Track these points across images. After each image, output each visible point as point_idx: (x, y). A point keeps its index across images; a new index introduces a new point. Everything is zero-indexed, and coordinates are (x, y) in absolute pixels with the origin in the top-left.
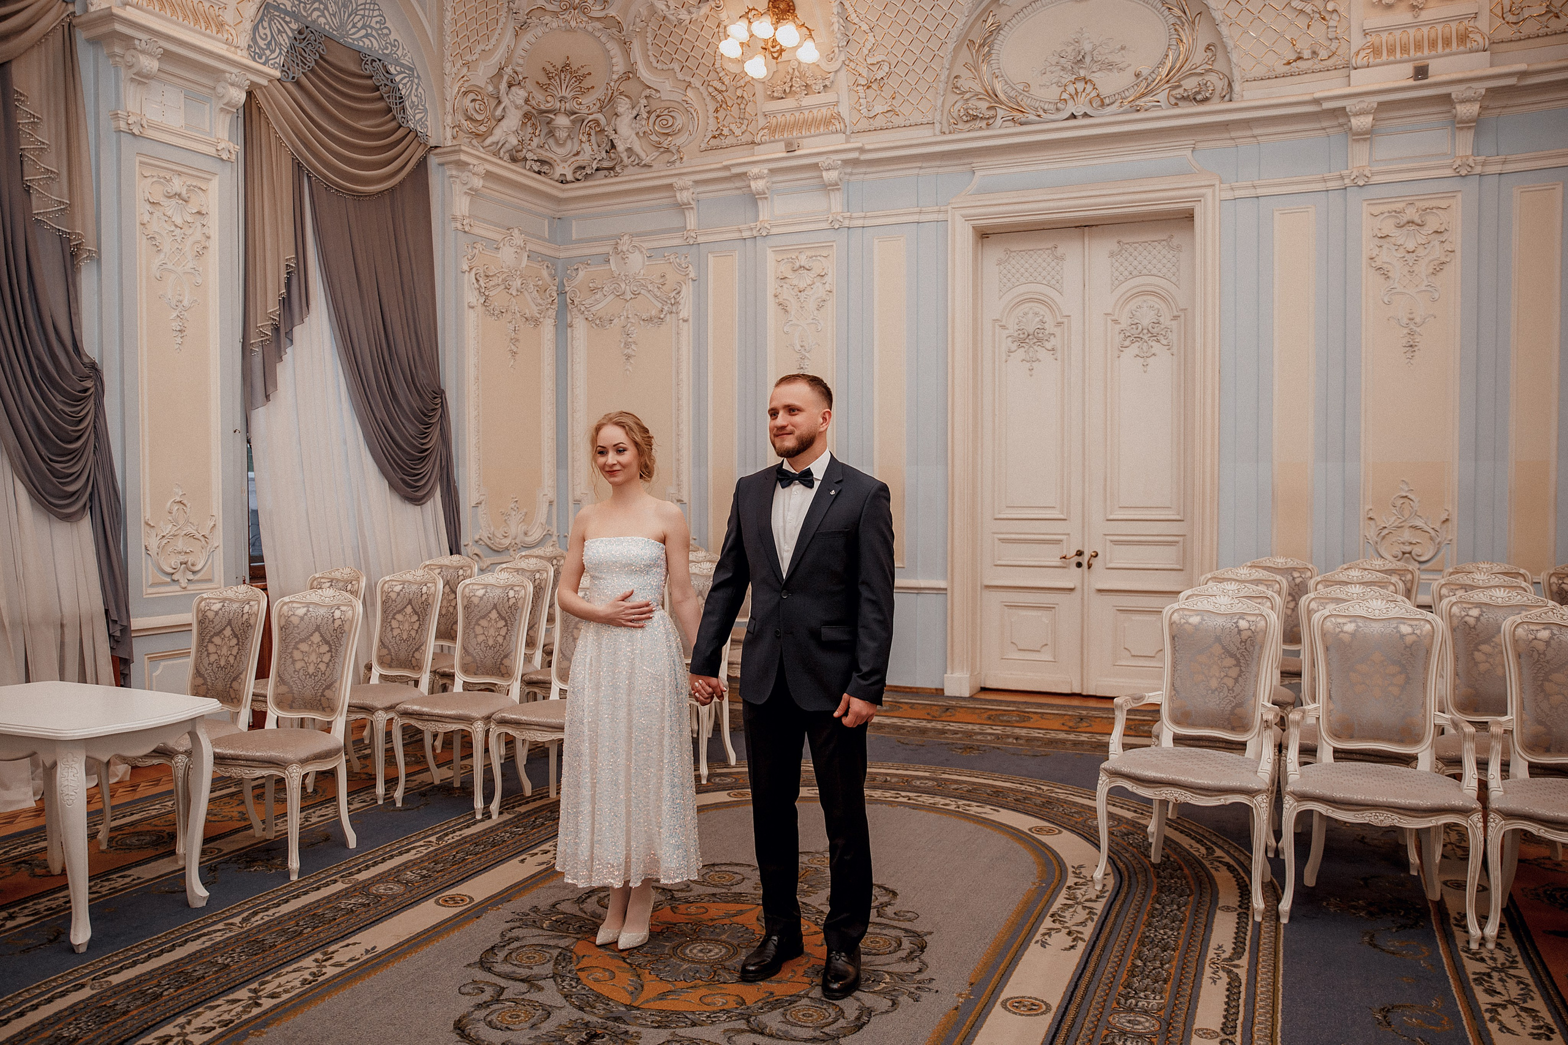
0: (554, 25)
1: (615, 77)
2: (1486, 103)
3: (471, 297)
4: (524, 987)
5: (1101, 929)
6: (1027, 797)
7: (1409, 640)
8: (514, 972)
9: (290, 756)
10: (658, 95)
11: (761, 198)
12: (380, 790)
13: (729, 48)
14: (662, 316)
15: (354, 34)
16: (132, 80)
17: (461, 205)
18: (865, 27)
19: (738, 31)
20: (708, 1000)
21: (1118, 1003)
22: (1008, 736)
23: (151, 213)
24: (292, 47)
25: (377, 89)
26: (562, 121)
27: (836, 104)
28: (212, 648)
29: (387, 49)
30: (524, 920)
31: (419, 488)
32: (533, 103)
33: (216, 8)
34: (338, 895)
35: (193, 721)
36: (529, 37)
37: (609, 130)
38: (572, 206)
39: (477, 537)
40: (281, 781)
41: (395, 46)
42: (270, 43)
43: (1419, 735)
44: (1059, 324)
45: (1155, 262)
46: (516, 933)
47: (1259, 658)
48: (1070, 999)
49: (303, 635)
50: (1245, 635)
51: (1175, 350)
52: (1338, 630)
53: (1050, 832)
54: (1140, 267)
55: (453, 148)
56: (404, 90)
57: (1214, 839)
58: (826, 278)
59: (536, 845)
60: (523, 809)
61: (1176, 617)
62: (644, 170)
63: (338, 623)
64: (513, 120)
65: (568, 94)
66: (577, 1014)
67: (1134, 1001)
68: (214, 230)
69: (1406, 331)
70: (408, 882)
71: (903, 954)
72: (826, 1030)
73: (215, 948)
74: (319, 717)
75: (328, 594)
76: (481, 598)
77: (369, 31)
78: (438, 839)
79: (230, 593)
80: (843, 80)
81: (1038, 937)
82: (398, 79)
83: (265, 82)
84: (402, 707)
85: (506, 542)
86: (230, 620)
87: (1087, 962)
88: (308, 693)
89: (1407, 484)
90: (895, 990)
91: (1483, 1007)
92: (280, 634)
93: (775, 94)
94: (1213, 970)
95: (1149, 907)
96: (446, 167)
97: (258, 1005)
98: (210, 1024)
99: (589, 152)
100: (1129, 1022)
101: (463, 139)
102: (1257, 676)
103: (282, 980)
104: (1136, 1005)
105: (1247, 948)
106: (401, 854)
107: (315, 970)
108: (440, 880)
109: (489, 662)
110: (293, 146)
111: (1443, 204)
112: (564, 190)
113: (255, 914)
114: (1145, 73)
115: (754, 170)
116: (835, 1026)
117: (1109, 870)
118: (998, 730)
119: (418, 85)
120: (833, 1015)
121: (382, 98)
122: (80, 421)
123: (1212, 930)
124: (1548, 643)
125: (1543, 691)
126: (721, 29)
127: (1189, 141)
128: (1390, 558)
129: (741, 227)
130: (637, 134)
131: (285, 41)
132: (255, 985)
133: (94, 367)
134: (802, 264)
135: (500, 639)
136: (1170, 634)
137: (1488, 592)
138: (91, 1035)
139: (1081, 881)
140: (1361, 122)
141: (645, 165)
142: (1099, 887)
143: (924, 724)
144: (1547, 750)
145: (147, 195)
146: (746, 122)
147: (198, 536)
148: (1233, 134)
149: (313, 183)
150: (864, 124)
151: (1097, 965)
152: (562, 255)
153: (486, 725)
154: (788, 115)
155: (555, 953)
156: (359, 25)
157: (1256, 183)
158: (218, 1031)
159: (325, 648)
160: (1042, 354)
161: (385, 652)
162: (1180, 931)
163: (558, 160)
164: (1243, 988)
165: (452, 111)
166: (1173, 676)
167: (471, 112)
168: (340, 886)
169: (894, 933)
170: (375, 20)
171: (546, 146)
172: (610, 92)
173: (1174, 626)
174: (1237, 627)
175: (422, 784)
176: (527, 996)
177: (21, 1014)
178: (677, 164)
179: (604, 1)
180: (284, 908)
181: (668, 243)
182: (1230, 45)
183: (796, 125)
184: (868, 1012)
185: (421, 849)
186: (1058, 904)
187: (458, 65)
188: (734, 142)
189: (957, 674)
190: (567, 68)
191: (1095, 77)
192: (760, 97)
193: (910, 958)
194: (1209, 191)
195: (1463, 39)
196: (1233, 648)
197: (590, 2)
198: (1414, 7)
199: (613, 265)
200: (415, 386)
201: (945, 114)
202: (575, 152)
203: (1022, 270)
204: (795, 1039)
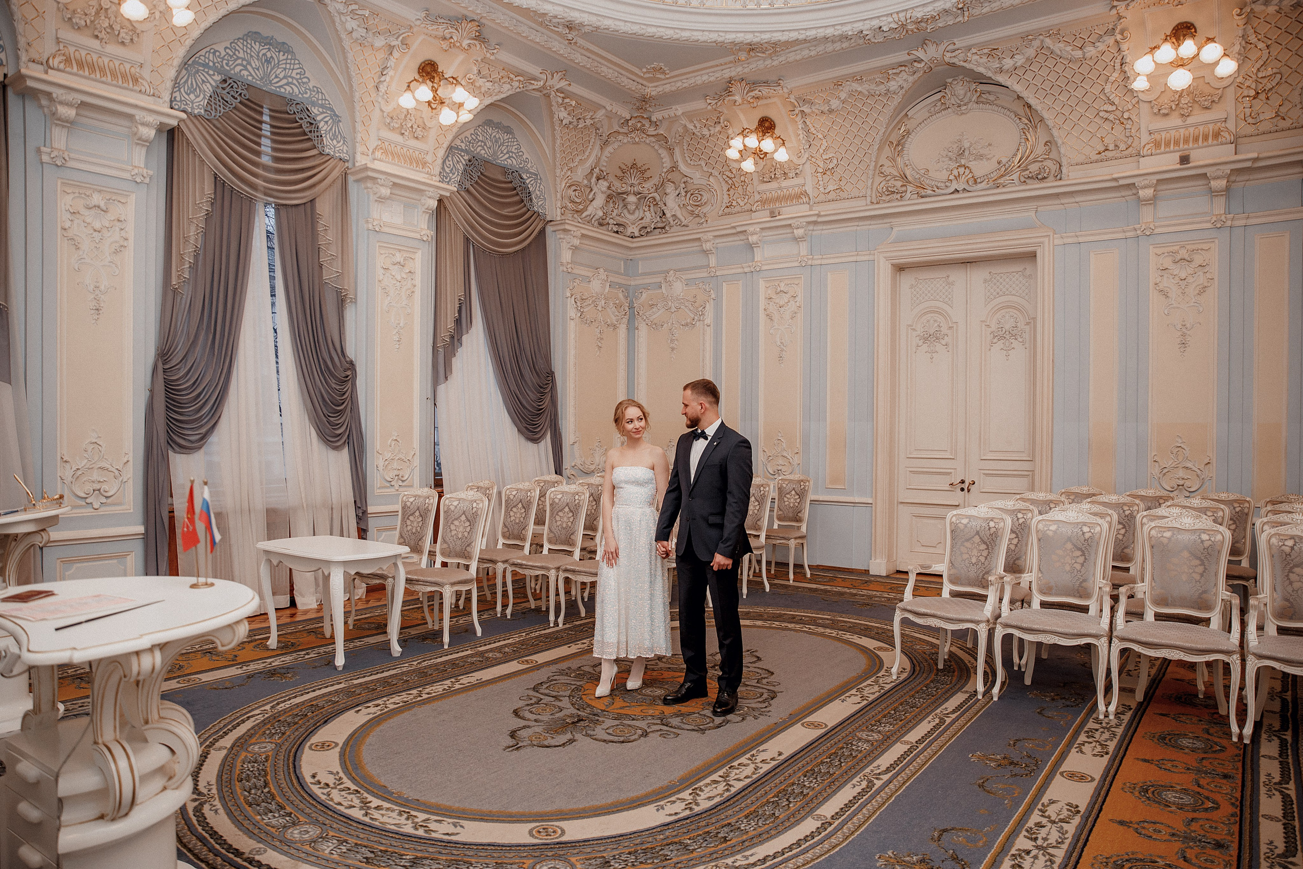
0: (625, 141)
1: (665, 170)
2: (1231, 179)
3: (572, 313)
4: (553, 699)
5: (882, 697)
7: (1087, 535)
8: (549, 693)
9: (445, 581)
10: (692, 181)
11: (755, 247)
12: (499, 608)
13: (732, 154)
14: (694, 323)
15: (501, 157)
16: (376, 201)
17: (566, 256)
18: (820, 136)
19: (737, 143)
20: (645, 711)
21: (867, 728)
23: (384, 275)
24: (465, 170)
25: (515, 189)
26: (632, 199)
27: (804, 185)
28: (408, 523)
29: (521, 164)
30: (562, 673)
31: (536, 433)
32: (613, 188)
33: (422, 154)
34: (467, 656)
35: (396, 556)
36: (610, 149)
37: (661, 204)
38: (638, 252)
39: (573, 465)
40: (441, 594)
41: (526, 162)
42: (452, 169)
43: (1088, 594)
44: (951, 328)
45: (1014, 286)
46: (555, 677)
47: (1000, 544)
48: (841, 724)
49: (456, 516)
51: (1026, 345)
52: (1046, 529)
53: (883, 650)
54: (1004, 289)
55: (561, 221)
56: (532, 188)
58: (797, 299)
60: (579, 623)
61: (954, 519)
63: (474, 510)
64: (600, 201)
65: (636, 182)
66: (576, 711)
67: (876, 728)
68: (418, 281)
69: (1180, 333)
70: (504, 653)
71: (760, 700)
72: (701, 727)
73: (403, 674)
74: (462, 561)
75: (471, 494)
76: (560, 500)
77: (511, 155)
78: (526, 635)
79: (419, 492)
80: (808, 169)
81: (843, 697)
82: (527, 182)
83: (448, 194)
84: (511, 561)
85: (593, 467)
86: (419, 508)
87: (861, 710)
88: (458, 549)
89: (1184, 438)
90: (747, 714)
91: (1078, 743)
92: (444, 515)
93: (765, 180)
94: (932, 719)
95: (919, 689)
96: (557, 233)
97: (422, 697)
98: (398, 701)
99: (649, 217)
100: (867, 736)
101: (567, 216)
102: (997, 555)
103: (434, 688)
105: (962, 710)
107: (451, 685)
108: (523, 653)
109: (563, 537)
110: (464, 228)
111: (1205, 246)
112: (633, 242)
113: (425, 661)
114: (1004, 160)
115: (751, 229)
117: (908, 669)
119: (540, 183)
120: (708, 721)
121: (518, 194)
122: (344, 394)
123: (948, 701)
125: (1166, 568)
126: (727, 140)
127: (1033, 205)
128: (1169, 489)
129: (744, 265)
130: (679, 206)
131: (461, 167)
132: (421, 690)
133: (351, 363)
134: (782, 289)
135: (569, 524)
136: (951, 530)
138: (344, 702)
139: (887, 674)
140: (1149, 192)
141: (684, 226)
142: (894, 678)
144: (1166, 605)
145: (382, 264)
146: (747, 197)
147: (406, 460)
148: (1063, 201)
149: (475, 249)
150: (822, 197)
152: (633, 283)
153: (557, 572)
154: (773, 193)
155: (573, 687)
156: (505, 152)
157: (1077, 234)
158: (401, 704)
159: (468, 524)
160: (939, 347)
161: (506, 530)
162: (929, 701)
163: (630, 224)
164: (943, 727)
165: (561, 199)
166: (951, 555)
167: (573, 198)
168: (469, 652)
169: (761, 690)
170: (514, 147)
171: (623, 215)
173: (953, 526)
174: (989, 526)
175: (524, 608)
176: (553, 703)
178: (704, 225)
179: (656, 125)
180: (439, 660)
181: (698, 275)
182: (1060, 142)
183: (778, 199)
184: (728, 722)
185: (515, 639)
186: (865, 684)
187: (565, 170)
188: (740, 209)
189: (878, 561)
190: (634, 166)
191: (970, 164)
192: (756, 182)
193: (764, 702)
194: (1046, 240)
195: (1217, 135)
196: (985, 539)
197: (647, 125)
198: (1183, 115)
199: (663, 290)
200: (536, 370)
201: (873, 191)
202: (641, 218)
203: (926, 292)
204: (683, 730)
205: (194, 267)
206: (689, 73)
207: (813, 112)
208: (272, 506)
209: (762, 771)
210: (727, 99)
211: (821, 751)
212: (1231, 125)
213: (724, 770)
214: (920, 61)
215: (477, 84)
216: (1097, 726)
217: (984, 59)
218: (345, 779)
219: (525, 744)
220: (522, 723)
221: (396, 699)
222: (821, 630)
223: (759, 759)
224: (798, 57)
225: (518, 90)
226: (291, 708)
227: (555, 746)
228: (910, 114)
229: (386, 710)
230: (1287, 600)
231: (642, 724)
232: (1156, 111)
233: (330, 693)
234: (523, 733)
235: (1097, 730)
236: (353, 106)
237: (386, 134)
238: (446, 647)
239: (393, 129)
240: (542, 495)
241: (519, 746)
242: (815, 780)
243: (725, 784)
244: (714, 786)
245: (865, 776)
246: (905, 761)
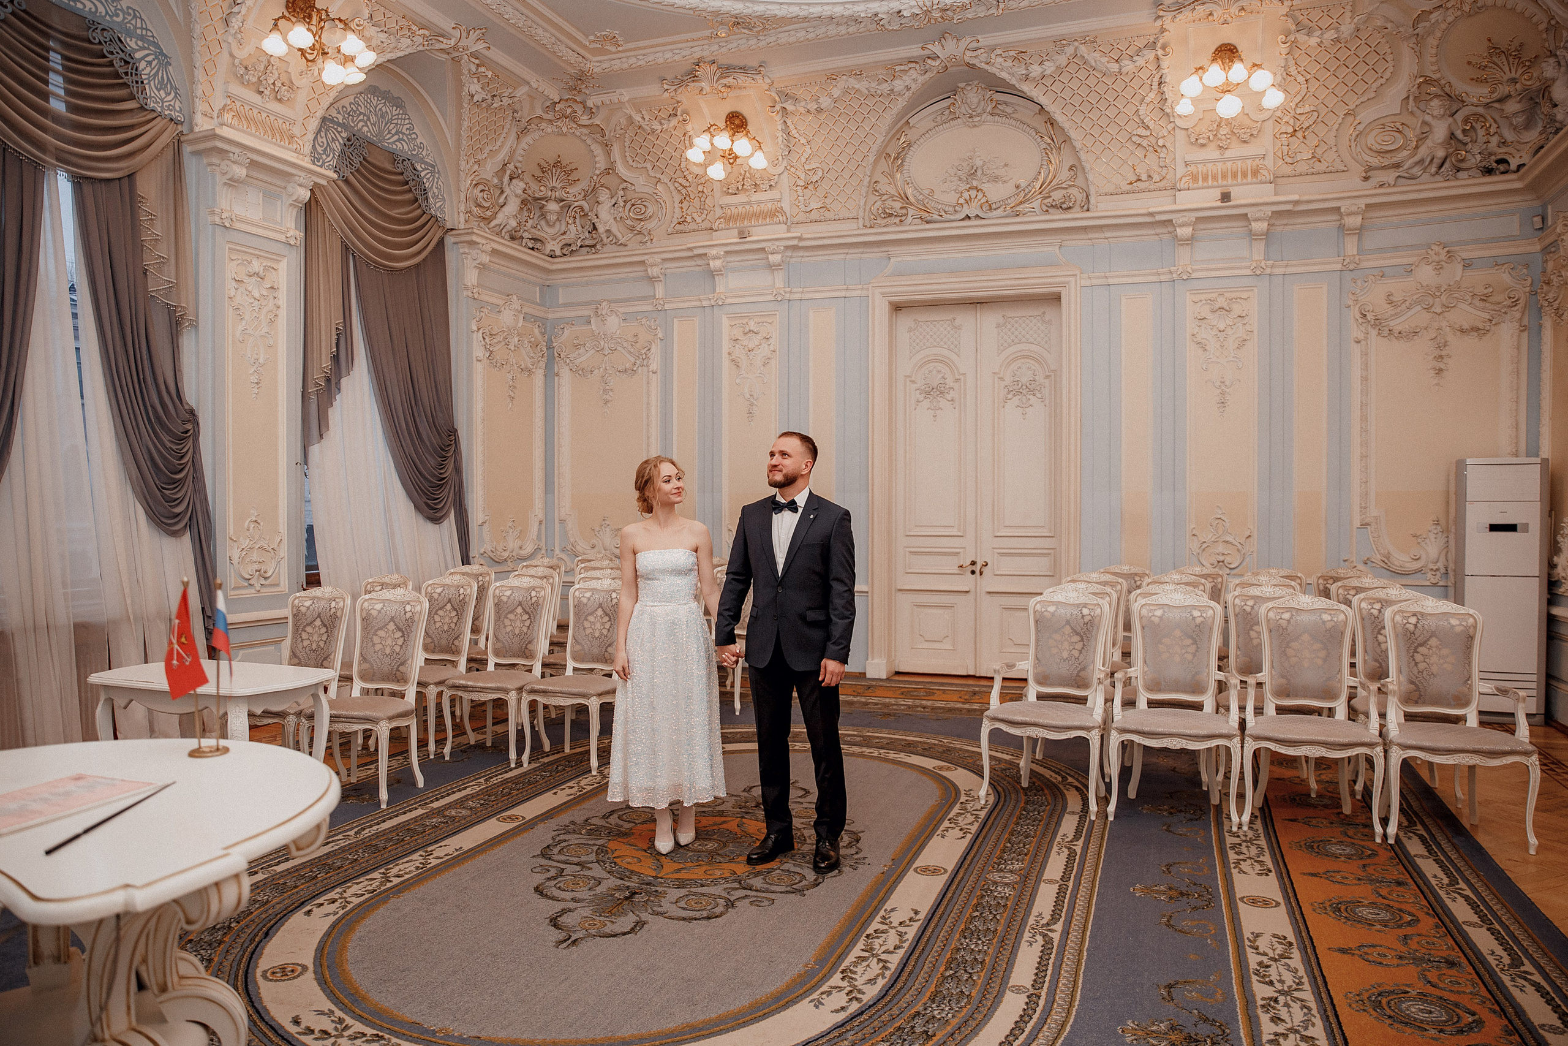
0: (549, 130)
1: (598, 172)
2: (1272, 221)
3: (479, 352)
4: (578, 868)
5: (983, 828)
6: (932, 747)
7: (1198, 621)
8: (569, 860)
9: (379, 715)
10: (633, 188)
11: (717, 275)
12: (432, 747)
13: (695, 155)
14: (635, 369)
15: (389, 139)
16: (225, 184)
17: (471, 277)
18: (803, 141)
19: (702, 142)
20: (709, 873)
21: (993, 868)
22: (917, 706)
23: (236, 289)
24: (343, 152)
25: (407, 183)
26: (553, 207)
27: (780, 200)
28: (305, 636)
29: (414, 150)
30: (566, 829)
31: (437, 510)
32: (530, 192)
33: (288, 124)
34: (422, 817)
35: (315, 685)
36: (528, 139)
37: (592, 215)
38: (559, 276)
39: (482, 551)
40: (373, 733)
41: (421, 148)
42: (326, 149)
43: (1203, 688)
44: (957, 380)
45: (1031, 332)
46: (562, 837)
47: (1096, 635)
48: (961, 867)
49: (381, 625)
50: (1087, 619)
51: (1047, 402)
52: (1150, 614)
53: (948, 769)
54: (1020, 336)
55: (466, 231)
56: (427, 184)
57: (1068, 771)
58: (771, 341)
59: (563, 783)
60: (546, 760)
61: (1038, 607)
62: (622, 248)
63: (408, 615)
64: (513, 206)
65: (558, 185)
66: (619, 882)
67: (1004, 867)
68: (282, 301)
69: (1219, 391)
70: (471, 809)
72: (794, 887)
73: (342, 850)
74: (394, 687)
75: (399, 593)
76: (509, 597)
77: (401, 136)
78: (485, 782)
79: (318, 593)
80: (785, 181)
81: (939, 832)
82: (422, 174)
83: (324, 183)
84: (450, 682)
85: (506, 554)
86: (319, 614)
87: (972, 846)
88: (386, 669)
89: (1220, 508)
91: (1231, 861)
92: (362, 624)
93: (730, 191)
94: (1058, 849)
95: (1018, 813)
96: (460, 245)
97: (391, 881)
98: (360, 892)
99: (575, 231)
100: (999, 878)
101: (474, 223)
102: (1095, 648)
103: (401, 867)
104: (1005, 869)
105: (1083, 835)
106: (460, 790)
107: (422, 862)
108: (495, 806)
109: (516, 648)
110: (343, 232)
111: (1244, 295)
112: (552, 263)
113: (364, 829)
114: (1023, 183)
115: (713, 252)
116: (801, 884)
117: (991, 791)
118: (910, 702)
119: (438, 179)
120: (798, 878)
121: (410, 191)
122: (182, 457)
123: (1060, 826)
124: (1289, 621)
125: (1286, 655)
126: (687, 138)
127: (1057, 239)
128: (1208, 565)
129: (702, 297)
130: (615, 219)
131: (337, 147)
132: (382, 870)
133: (192, 412)
134: (752, 328)
135: (525, 629)
136: (1034, 621)
137: (1259, 588)
138: (277, 900)
139: (970, 799)
140: (1184, 232)
141: (621, 244)
142: (983, 802)
143: (851, 698)
144: (1288, 696)
145: (234, 275)
146: (705, 212)
147: (269, 549)
148: (1091, 236)
149: (357, 261)
150: (802, 217)
151: (979, 847)
152: (550, 316)
153: (518, 694)
154: (740, 208)
155: (595, 848)
156: (393, 132)
157: (1108, 274)
158: (367, 896)
159: (399, 634)
160: (943, 403)
161: (430, 640)
162: (1039, 827)
163: (548, 239)
164: (1077, 857)
165: (465, 200)
166: (1036, 649)
167: (480, 200)
168: (420, 812)
170: (405, 127)
171: (539, 227)
172: (593, 184)
173: (1037, 614)
174: (1081, 614)
175: (464, 744)
176: (581, 873)
178: (649, 245)
179: (591, 112)
180: (384, 826)
181: (640, 309)
182: (1087, 167)
183: (747, 216)
185: (472, 788)
186: (953, 813)
187: (471, 163)
188: (696, 228)
189: (876, 661)
190: (557, 164)
191: (985, 187)
192: (717, 193)
194: (1072, 280)
195: (1255, 172)
196: (1078, 629)
197: (580, 112)
198: (1221, 147)
199: (593, 326)
200: (436, 427)
201: (867, 212)
202: (562, 232)
203: (928, 337)
204: (773, 892)
206: (645, 48)
207: (797, 110)
208: (82, 619)
209: (909, 938)
210: (692, 85)
211: (960, 903)
212: (1269, 162)
213: (862, 942)
214: (935, 57)
215: (367, 34)
216: (1237, 840)
217: (1009, 63)
218: (349, 1021)
219: (580, 936)
221: (355, 889)
223: (895, 921)
224: (792, 39)
225: (421, 48)
227: (624, 934)
228: (912, 122)
229: (350, 906)
230: (1412, 683)
231: (716, 891)
232: (1193, 140)
234: (566, 921)
235: (1240, 845)
236: (192, 44)
237: (236, 89)
239: (247, 84)
240: (482, 591)
241: (573, 939)
242: (980, 942)
243: (875, 960)
244: (865, 964)
245: (1033, 929)
246: (1066, 905)
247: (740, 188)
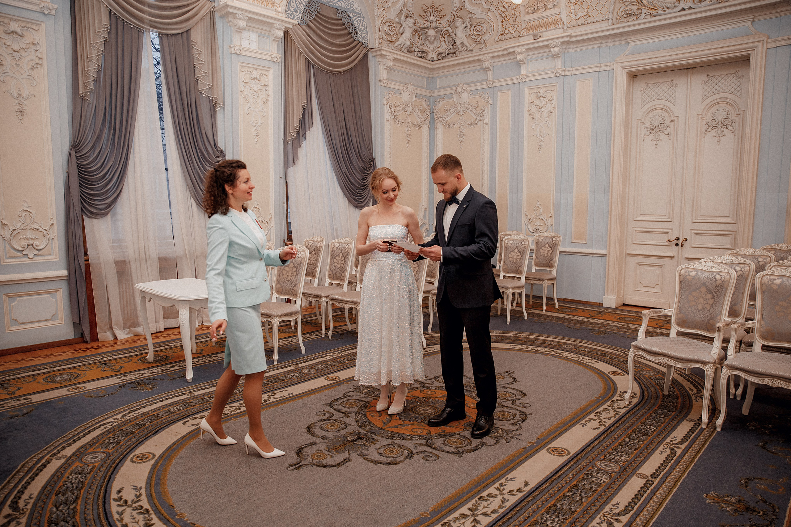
1: (455, 9)
3: (388, 116)
4: (342, 415)
5: (617, 422)
8: (341, 409)
9: (274, 313)
11: (522, 64)
12: (323, 331)
14: (476, 122)
15: (334, 1)
16: (236, 31)
17: (383, 74)
20: (414, 430)
21: (605, 456)
22: (624, 328)
23: (245, 87)
24: (305, 9)
25: (344, 24)
26: (431, 32)
27: (559, 14)
29: (348, 6)
31: (362, 202)
32: (418, 25)
34: (289, 372)
37: (453, 35)
38: (437, 72)
40: (272, 323)
41: (352, 4)
42: (295, 9)
44: (673, 121)
45: (727, 85)
46: (351, 394)
47: (725, 295)
48: (582, 451)
50: (718, 283)
51: (736, 132)
52: (770, 282)
53: (619, 374)
54: (719, 89)
55: (379, 49)
56: (357, 24)
58: (553, 101)
61: (683, 272)
62: (469, 52)
64: (408, 33)
65: (434, 19)
66: (357, 429)
67: (613, 456)
68: (271, 92)
70: (318, 369)
71: (513, 421)
72: (460, 449)
74: (291, 298)
78: (339, 353)
80: (563, 1)
81: (583, 422)
82: (353, 19)
83: (291, 27)
87: (600, 436)
88: (288, 288)
90: (500, 436)
93: (530, 11)
94: (664, 448)
95: (649, 414)
96: (376, 58)
97: (240, 409)
99: (444, 46)
100: (605, 465)
101: (384, 44)
102: (723, 304)
104: (614, 458)
105: (689, 440)
106: (321, 358)
107: (266, 399)
108: (331, 370)
110: (306, 53)
112: (433, 65)
115: (518, 50)
116: (464, 448)
118: (621, 325)
119: (363, 21)
120: (467, 444)
121: (346, 28)
123: (676, 429)
127: (750, 17)
129: (513, 78)
130: (466, 36)
131: (302, 7)
133: (222, 152)
134: (541, 95)
136: (679, 280)
138: (180, 412)
139: (620, 398)
141: (469, 51)
142: (627, 403)
143: (585, 319)
145: (243, 79)
146: (516, 26)
147: (264, 222)
149: (315, 69)
150: (573, 23)
151: (605, 438)
152: (433, 95)
154: (536, 21)
155: (362, 403)
160: (662, 136)
161: (331, 273)
162: (658, 428)
163: (430, 51)
164: (674, 459)
165: (379, 32)
166: (679, 301)
167: (388, 31)
168: (292, 368)
169: (514, 411)
171: (425, 44)
172: (453, 16)
173: (682, 276)
174: (715, 278)
176: (341, 419)
177: (162, 401)
178: (484, 49)
181: (480, 87)
183: (540, 26)
184: (483, 444)
185: (330, 356)
186: (602, 408)
187: (381, 10)
188: (511, 37)
189: (609, 297)
190: (432, 6)
192: (522, 14)
193: (516, 424)
194: (760, 44)
196: (712, 289)
199: (455, 99)
200: (360, 157)
201: (615, 15)
202: (438, 46)
203: (654, 93)
204: (443, 451)
205: (97, 80)
208: (163, 256)
209: (508, 505)
211: (563, 482)
213: (473, 502)
218: (143, 496)
219: (306, 462)
220: (312, 439)
222: (565, 354)
223: (507, 489)
226: (136, 418)
227: (331, 466)
231: (409, 444)
233: (172, 404)
234: (308, 451)
238: (276, 363)
241: (300, 464)
242: (556, 520)
243: (473, 518)
244: (463, 521)
245: (605, 516)
246: (642, 499)
247: (536, 9)
